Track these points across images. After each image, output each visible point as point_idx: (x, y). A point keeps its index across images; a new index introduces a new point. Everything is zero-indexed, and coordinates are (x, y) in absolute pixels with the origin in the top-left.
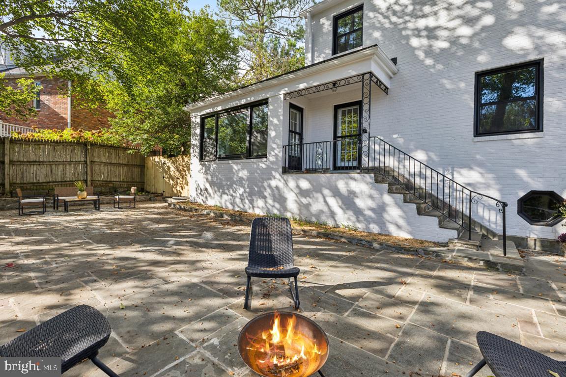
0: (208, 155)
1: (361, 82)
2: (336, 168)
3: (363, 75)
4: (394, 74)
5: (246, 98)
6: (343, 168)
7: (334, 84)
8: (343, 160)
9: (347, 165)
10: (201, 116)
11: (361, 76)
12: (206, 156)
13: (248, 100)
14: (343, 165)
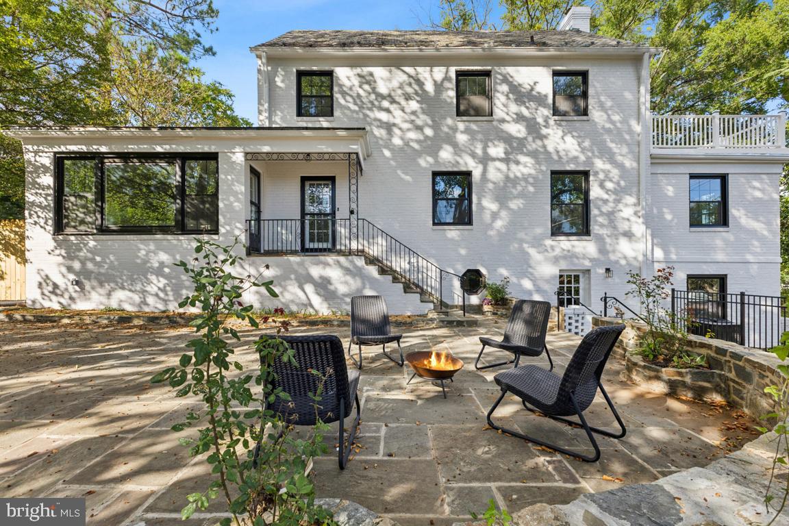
0: (73, 224)
1: (348, 161)
2: (304, 250)
3: (350, 154)
4: (368, 156)
5: (170, 145)
6: (312, 250)
7: (308, 154)
8: (312, 240)
9: (316, 246)
10: (55, 153)
11: (348, 155)
12: (68, 225)
13: (173, 148)
14: (311, 246)
